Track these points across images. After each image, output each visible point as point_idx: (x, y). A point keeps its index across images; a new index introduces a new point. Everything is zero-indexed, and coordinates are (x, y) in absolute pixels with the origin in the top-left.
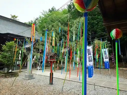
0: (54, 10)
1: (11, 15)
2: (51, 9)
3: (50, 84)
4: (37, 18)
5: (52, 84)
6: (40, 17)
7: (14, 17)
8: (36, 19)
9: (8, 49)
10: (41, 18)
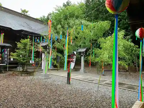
0: (70, 4)
1: (21, 9)
2: (66, 3)
3: (67, 83)
4: (49, 13)
5: (70, 84)
7: (24, 11)
8: (49, 15)
9: (23, 46)
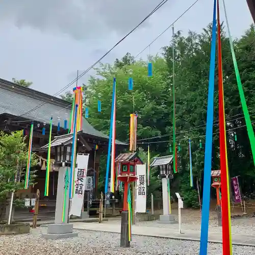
0: (131, 63)
2: (121, 61)
3: (122, 245)
5: (128, 245)
6: (92, 81)
10: (94, 83)
